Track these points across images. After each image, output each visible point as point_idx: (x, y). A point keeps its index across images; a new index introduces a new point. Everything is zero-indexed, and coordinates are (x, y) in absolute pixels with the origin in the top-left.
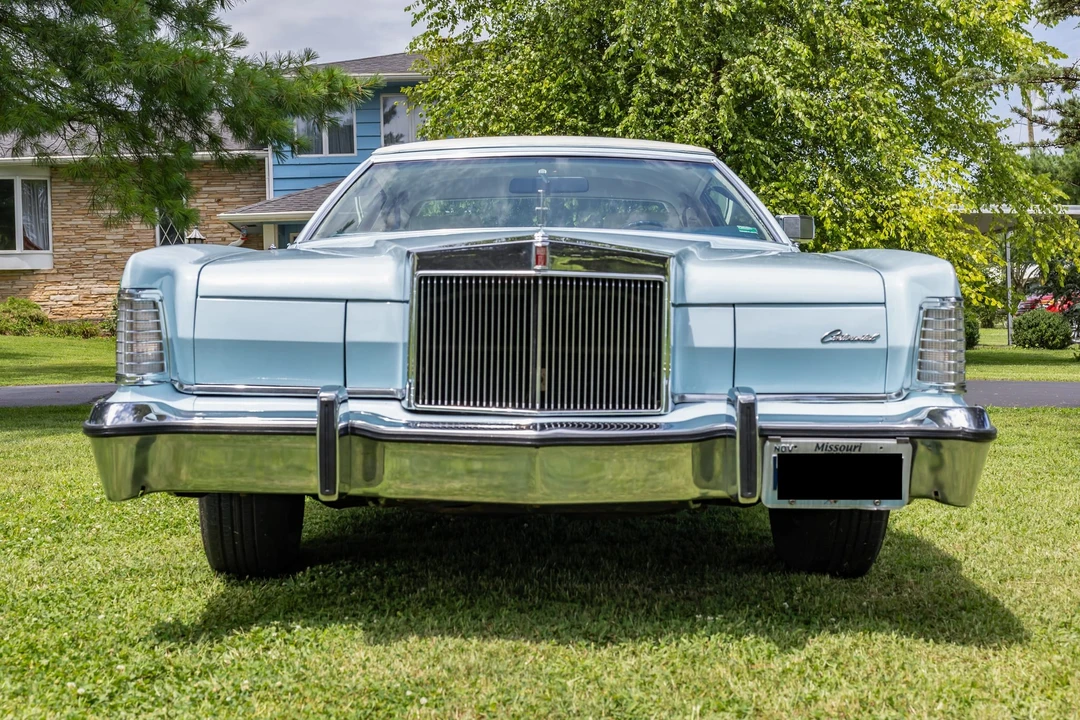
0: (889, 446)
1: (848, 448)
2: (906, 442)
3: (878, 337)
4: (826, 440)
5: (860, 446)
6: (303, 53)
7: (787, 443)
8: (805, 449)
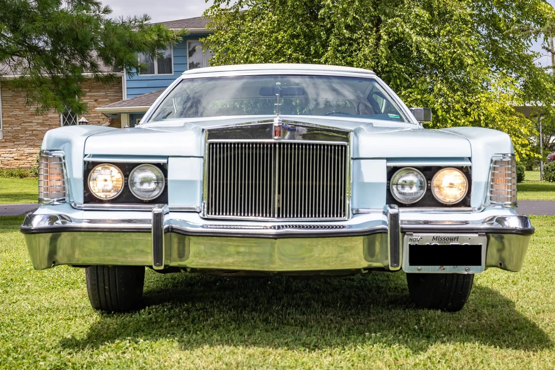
0: (474, 239)
1: (452, 239)
2: (484, 236)
4: (439, 235)
7: (417, 236)
8: (427, 239)
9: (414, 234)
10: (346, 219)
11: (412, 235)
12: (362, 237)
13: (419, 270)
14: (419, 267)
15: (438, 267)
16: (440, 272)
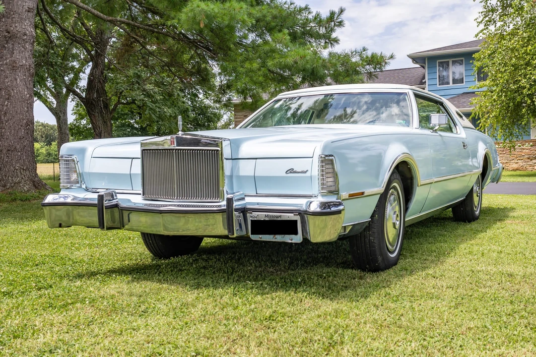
0: (291, 217)
1: (277, 217)
2: (297, 215)
3: (307, 171)
4: (268, 213)
5: (280, 216)
6: (362, 49)
7: (255, 214)
8: (261, 216)
9: (253, 213)
10: (221, 201)
11: (251, 213)
12: (221, 214)
13: (261, 238)
14: (260, 236)
15: (272, 236)
16: (274, 240)
